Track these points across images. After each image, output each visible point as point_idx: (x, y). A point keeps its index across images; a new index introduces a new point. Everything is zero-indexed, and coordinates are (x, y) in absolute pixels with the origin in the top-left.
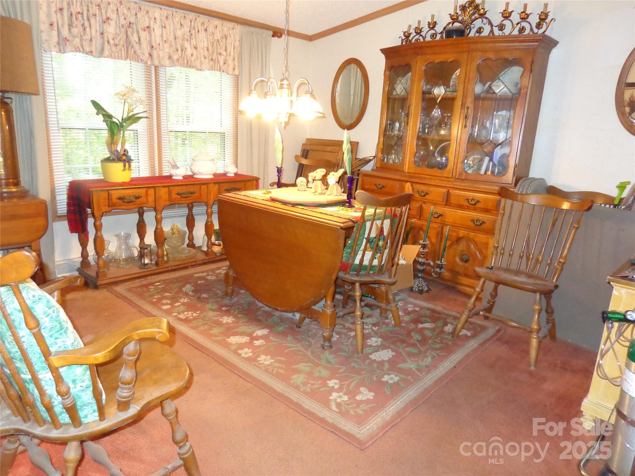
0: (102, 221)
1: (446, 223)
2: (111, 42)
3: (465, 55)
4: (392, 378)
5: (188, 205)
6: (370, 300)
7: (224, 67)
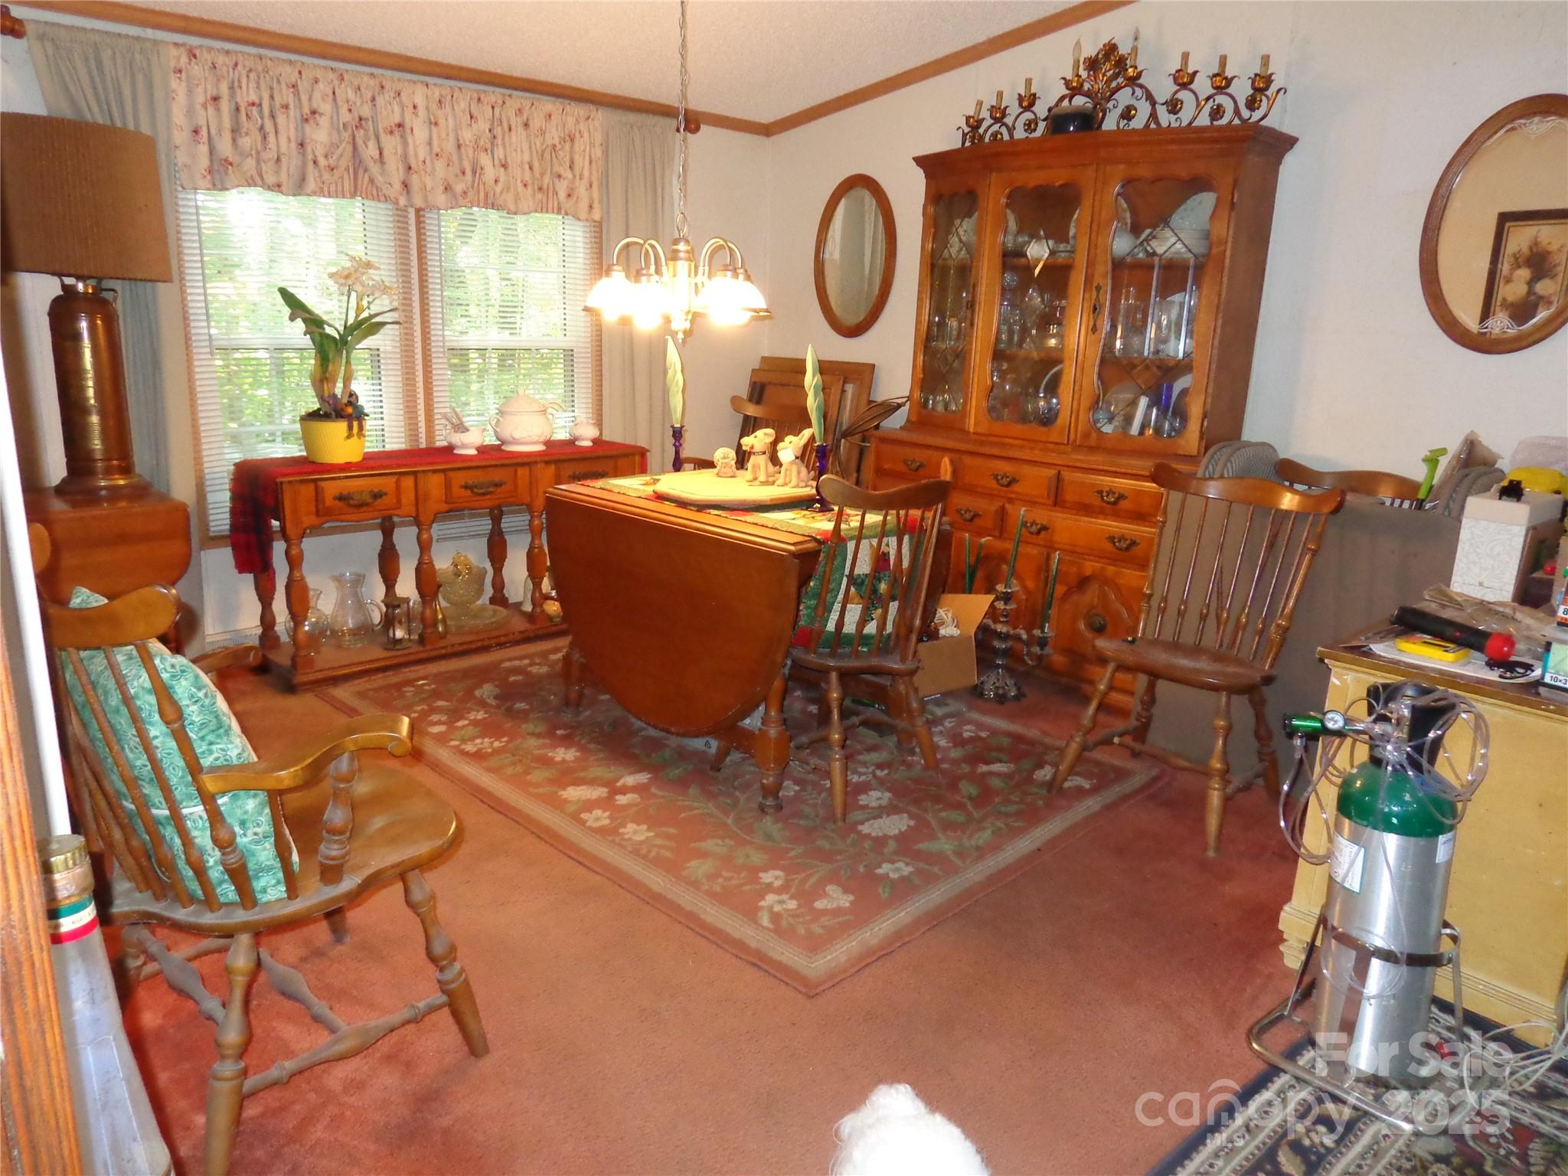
0: (303, 546)
1: (1057, 546)
2: (322, 162)
3: (1090, 172)
4: (898, 870)
5: (492, 510)
6: (874, 712)
7: (568, 205)
